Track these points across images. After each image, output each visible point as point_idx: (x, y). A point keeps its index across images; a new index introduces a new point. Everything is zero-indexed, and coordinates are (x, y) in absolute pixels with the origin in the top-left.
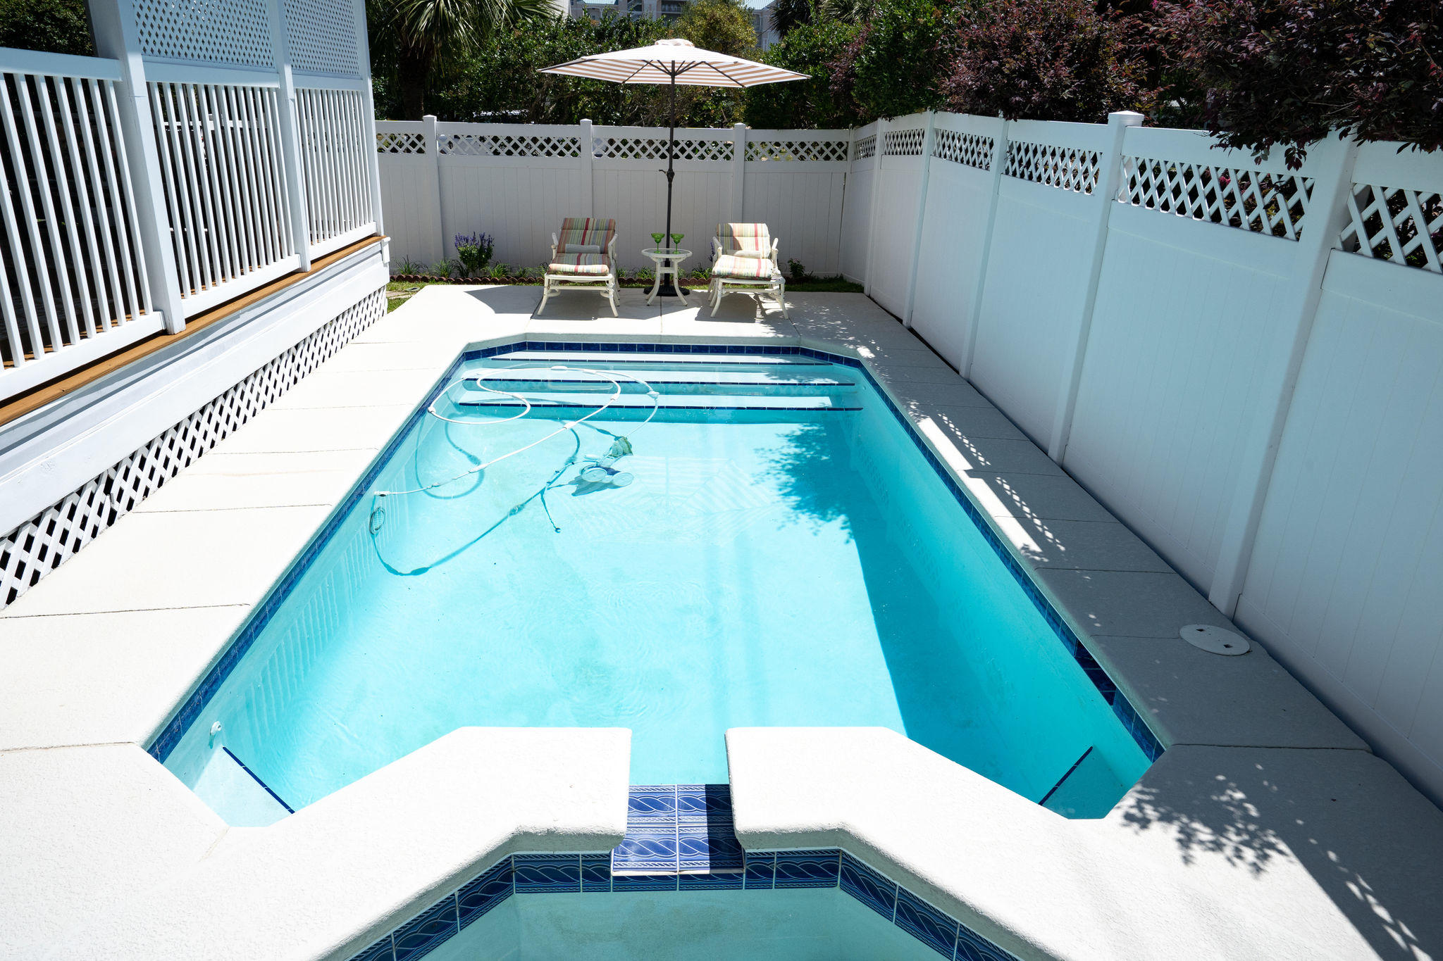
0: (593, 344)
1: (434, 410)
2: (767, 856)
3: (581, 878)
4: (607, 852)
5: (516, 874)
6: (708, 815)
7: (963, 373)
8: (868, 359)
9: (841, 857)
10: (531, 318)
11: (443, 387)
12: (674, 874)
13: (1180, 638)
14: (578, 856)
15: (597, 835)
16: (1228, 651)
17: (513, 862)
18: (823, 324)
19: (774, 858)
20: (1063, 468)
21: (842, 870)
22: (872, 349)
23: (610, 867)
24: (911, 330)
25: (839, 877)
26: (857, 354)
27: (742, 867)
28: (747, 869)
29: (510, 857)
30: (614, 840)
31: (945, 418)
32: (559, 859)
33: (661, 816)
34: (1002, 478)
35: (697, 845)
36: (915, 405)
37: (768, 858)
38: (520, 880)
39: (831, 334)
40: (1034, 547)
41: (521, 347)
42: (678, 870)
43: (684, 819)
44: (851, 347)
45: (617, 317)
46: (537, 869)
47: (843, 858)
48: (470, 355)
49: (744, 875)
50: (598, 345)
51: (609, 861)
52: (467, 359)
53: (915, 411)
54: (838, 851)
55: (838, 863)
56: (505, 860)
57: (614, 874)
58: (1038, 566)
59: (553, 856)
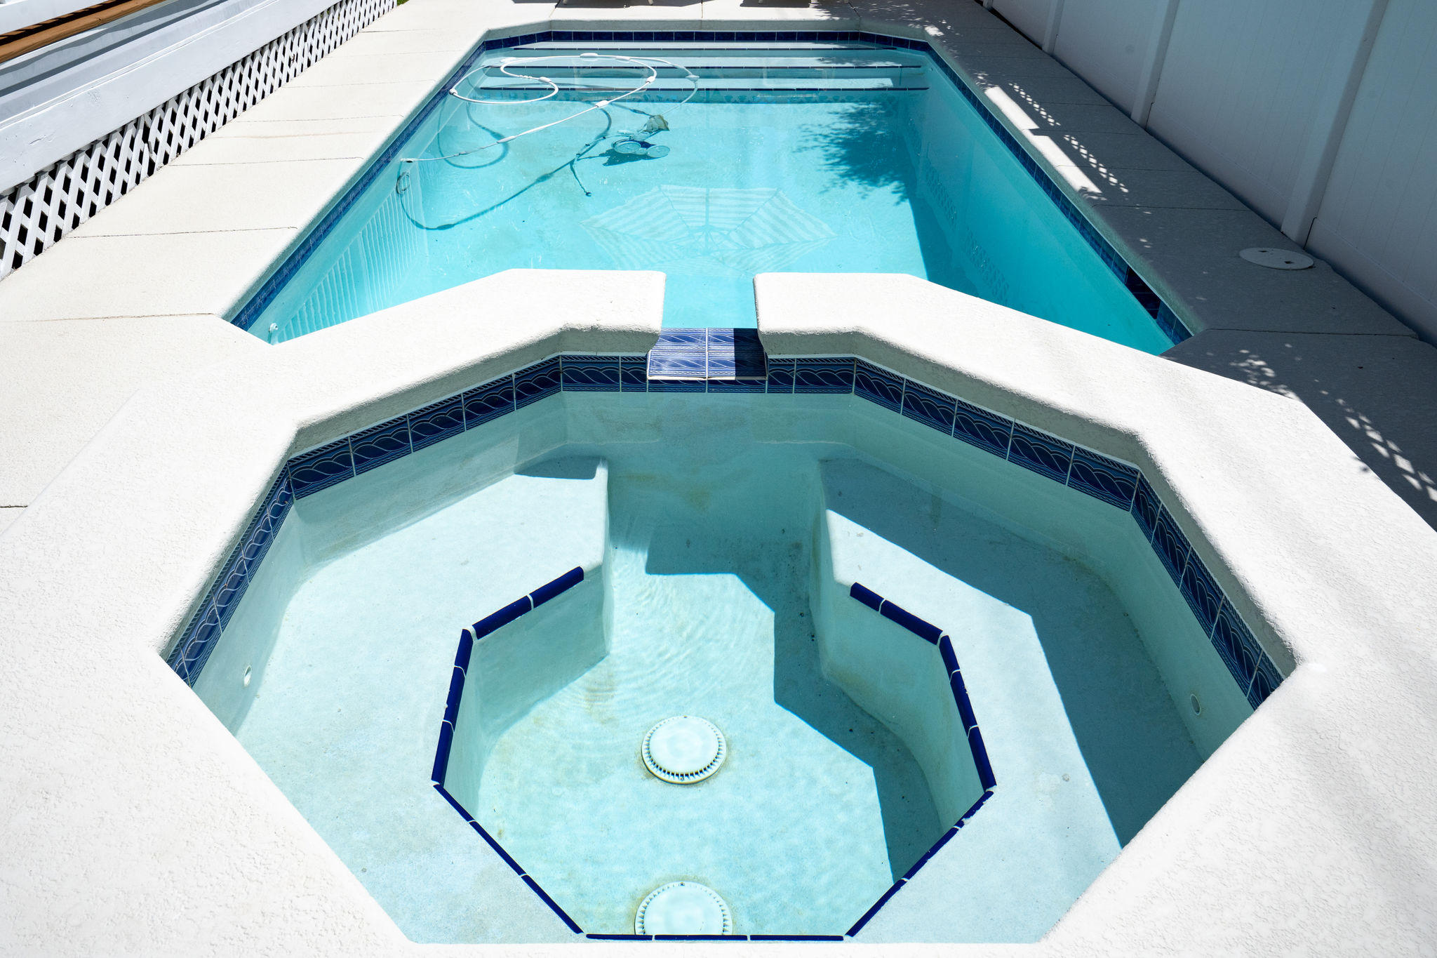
0: (626, 33)
1: (456, 91)
2: (788, 363)
3: (620, 381)
4: (643, 355)
5: (564, 375)
6: (735, 346)
7: (1046, 48)
8: (936, 37)
9: (855, 366)
10: (556, 6)
11: (464, 73)
12: (703, 379)
13: (1239, 257)
14: (617, 358)
15: (635, 332)
16: (1288, 266)
17: (561, 363)
18: (886, 7)
19: (794, 365)
20: (1147, 129)
21: (857, 380)
22: (941, 28)
23: (646, 370)
24: (993, 11)
25: (854, 385)
26: (925, 34)
27: (765, 375)
28: (769, 376)
29: (558, 357)
30: (650, 338)
31: (1016, 87)
32: (601, 361)
33: (693, 346)
34: (1071, 135)
35: (726, 363)
36: (983, 76)
37: (789, 365)
38: (567, 380)
39: (897, 16)
40: (1093, 188)
41: (546, 37)
42: (707, 377)
43: (712, 347)
44: (918, 27)
45: (652, 5)
46: (582, 370)
47: (858, 366)
48: (492, 44)
49: (767, 382)
50: (631, 33)
51: (645, 364)
52: (488, 49)
53: (982, 81)
54: (853, 359)
55: (853, 372)
56: (554, 359)
57: (649, 378)
58: (1095, 204)
59: (596, 357)
